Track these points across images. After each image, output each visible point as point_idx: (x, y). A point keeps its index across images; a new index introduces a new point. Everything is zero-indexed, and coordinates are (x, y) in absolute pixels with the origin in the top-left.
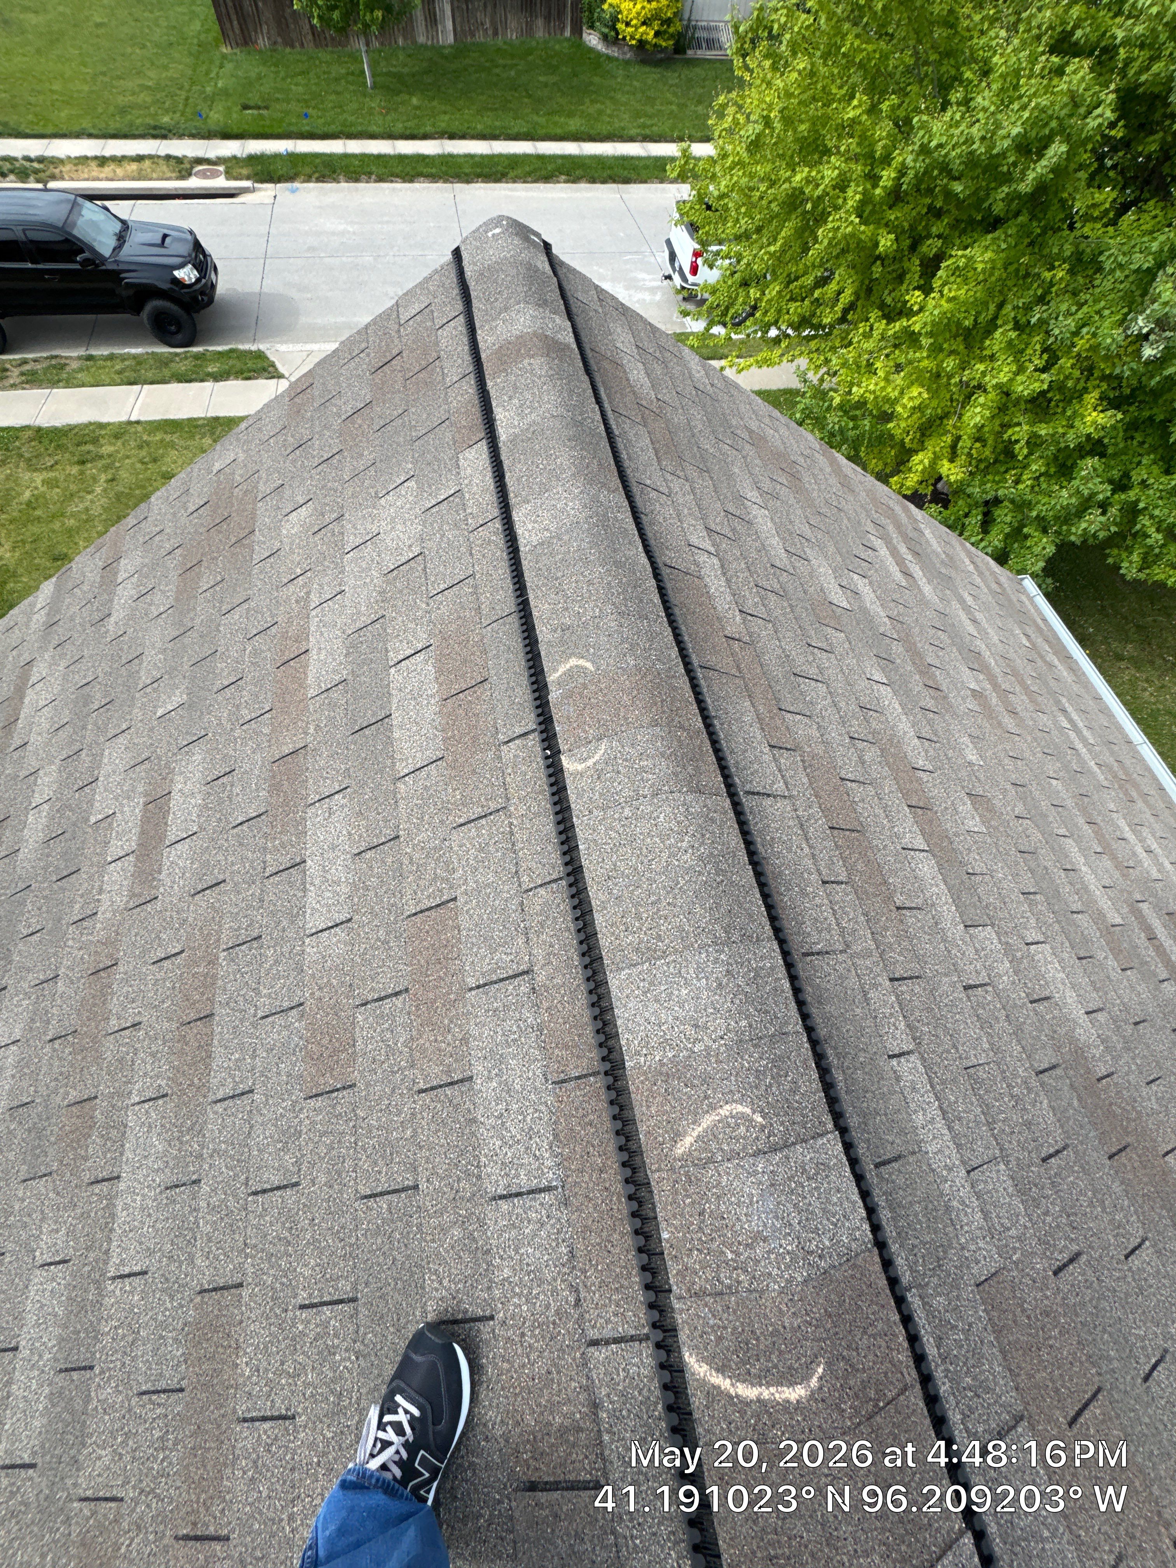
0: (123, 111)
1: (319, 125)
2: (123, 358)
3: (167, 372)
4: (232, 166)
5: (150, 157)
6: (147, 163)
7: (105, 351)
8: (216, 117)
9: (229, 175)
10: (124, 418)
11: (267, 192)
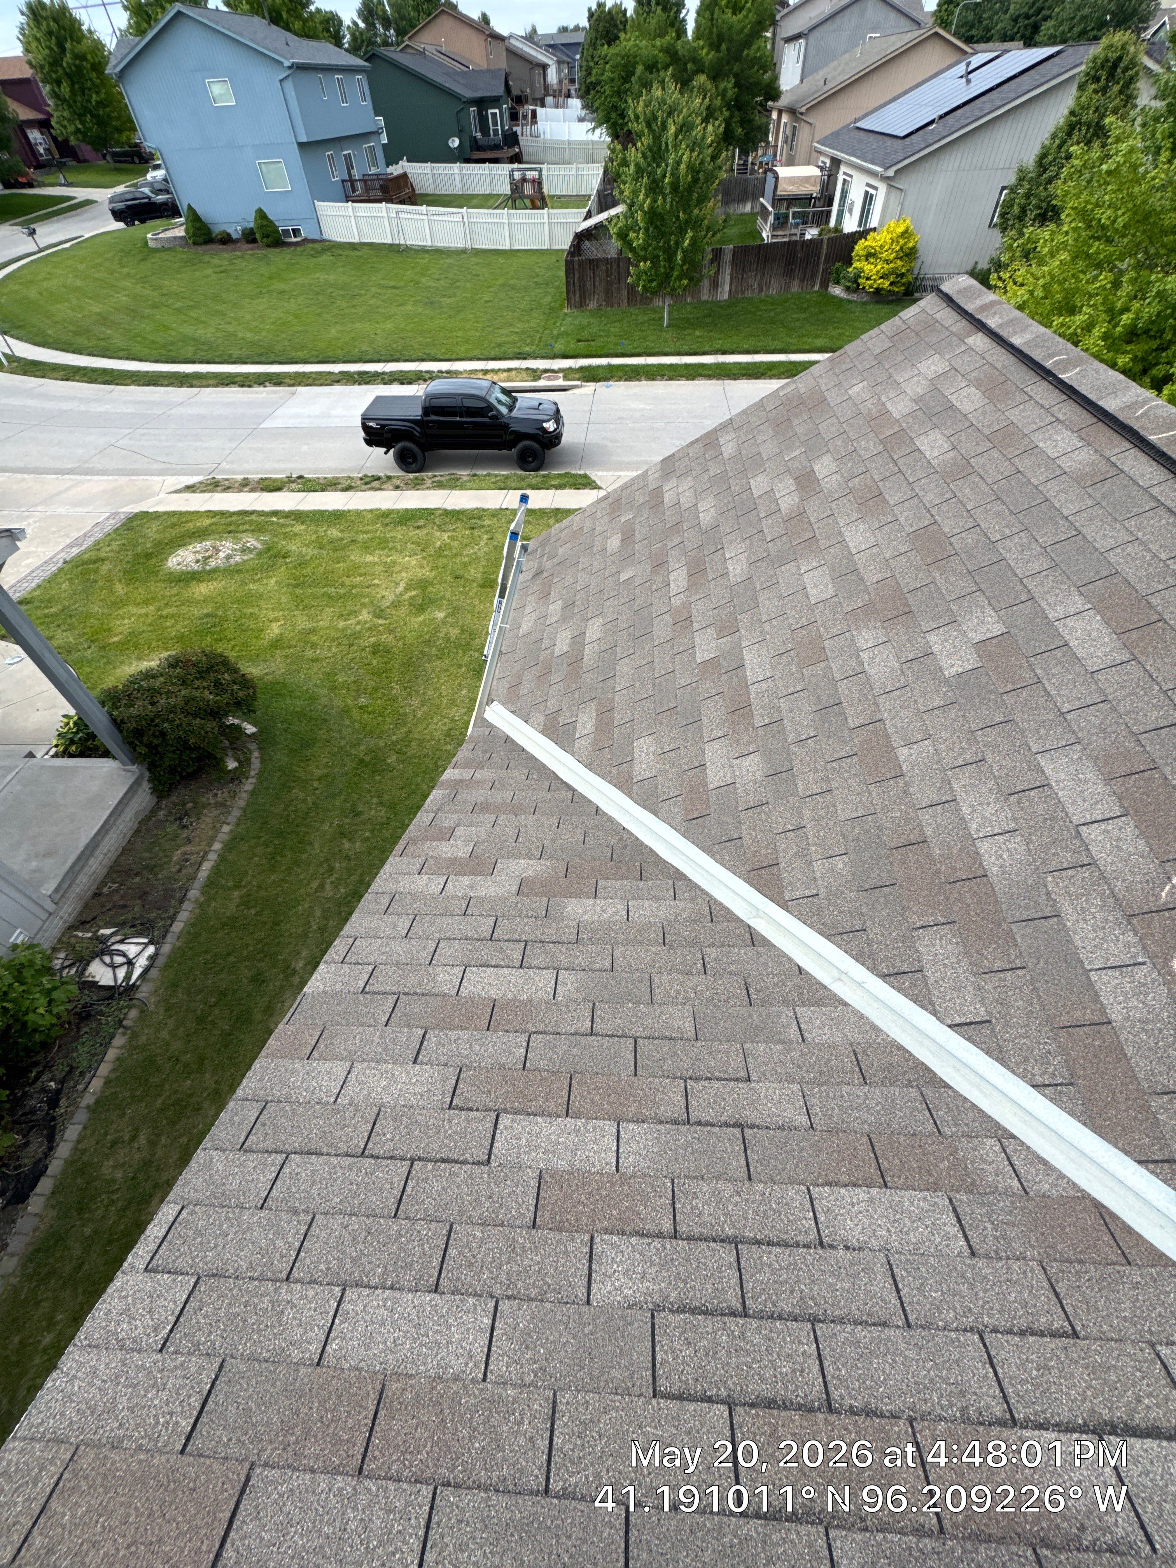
0: (500, 345)
1: (629, 349)
2: (496, 476)
3: (524, 484)
4: (567, 373)
5: (516, 369)
6: (514, 373)
7: (485, 473)
8: (559, 347)
9: (566, 378)
10: (498, 507)
11: (590, 387)
